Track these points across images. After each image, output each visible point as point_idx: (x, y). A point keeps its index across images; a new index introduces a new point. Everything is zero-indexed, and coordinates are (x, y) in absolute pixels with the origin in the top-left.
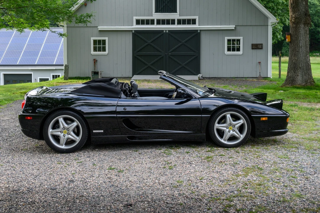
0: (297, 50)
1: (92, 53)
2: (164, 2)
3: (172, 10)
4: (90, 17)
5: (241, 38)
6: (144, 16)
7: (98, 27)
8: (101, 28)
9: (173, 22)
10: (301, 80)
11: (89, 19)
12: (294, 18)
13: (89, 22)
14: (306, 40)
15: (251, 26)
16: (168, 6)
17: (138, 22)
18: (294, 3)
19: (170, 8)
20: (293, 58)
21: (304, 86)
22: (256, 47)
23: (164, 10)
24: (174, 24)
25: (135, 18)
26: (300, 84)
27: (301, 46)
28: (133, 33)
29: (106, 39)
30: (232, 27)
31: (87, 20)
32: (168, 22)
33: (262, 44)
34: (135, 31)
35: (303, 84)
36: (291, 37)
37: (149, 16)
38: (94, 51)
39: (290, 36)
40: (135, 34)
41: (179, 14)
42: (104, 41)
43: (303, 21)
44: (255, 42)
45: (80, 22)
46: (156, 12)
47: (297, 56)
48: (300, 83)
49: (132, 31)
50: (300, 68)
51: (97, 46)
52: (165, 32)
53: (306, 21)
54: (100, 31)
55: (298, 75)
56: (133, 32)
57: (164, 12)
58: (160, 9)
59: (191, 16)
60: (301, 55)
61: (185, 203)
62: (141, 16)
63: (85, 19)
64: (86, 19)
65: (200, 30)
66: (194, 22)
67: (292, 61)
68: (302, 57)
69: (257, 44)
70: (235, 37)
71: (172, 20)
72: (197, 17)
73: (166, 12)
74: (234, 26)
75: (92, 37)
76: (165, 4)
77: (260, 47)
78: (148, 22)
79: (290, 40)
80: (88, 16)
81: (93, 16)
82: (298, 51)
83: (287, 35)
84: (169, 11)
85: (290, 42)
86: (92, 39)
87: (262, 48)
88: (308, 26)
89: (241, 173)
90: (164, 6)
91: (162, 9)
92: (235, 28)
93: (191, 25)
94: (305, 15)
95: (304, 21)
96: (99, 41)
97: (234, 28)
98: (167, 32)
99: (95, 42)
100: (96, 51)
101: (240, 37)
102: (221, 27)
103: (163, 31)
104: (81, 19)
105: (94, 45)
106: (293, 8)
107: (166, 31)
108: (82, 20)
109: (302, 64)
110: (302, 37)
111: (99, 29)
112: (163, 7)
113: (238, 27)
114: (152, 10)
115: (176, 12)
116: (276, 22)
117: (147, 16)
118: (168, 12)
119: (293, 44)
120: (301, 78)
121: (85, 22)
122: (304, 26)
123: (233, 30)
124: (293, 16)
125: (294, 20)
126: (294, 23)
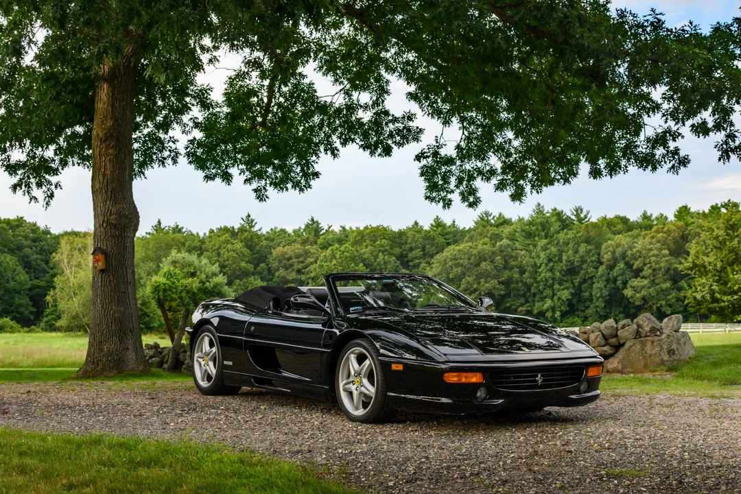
0: (123, 289)
10: (135, 358)
12: (116, 214)
20: (114, 307)
21: (142, 371)
26: (133, 368)
27: (129, 281)
35: (141, 368)
36: (106, 260)
39: (104, 257)
43: (134, 223)
47: (123, 302)
48: (134, 366)
50: (131, 331)
55: (128, 349)
60: (131, 302)
67: (112, 315)
68: (132, 307)
79: (105, 267)
82: (125, 292)
85: (104, 271)
106: (111, 192)
109: (134, 322)
119: (113, 276)
120: (134, 354)
124: (114, 210)
125: (116, 219)
126: (115, 226)
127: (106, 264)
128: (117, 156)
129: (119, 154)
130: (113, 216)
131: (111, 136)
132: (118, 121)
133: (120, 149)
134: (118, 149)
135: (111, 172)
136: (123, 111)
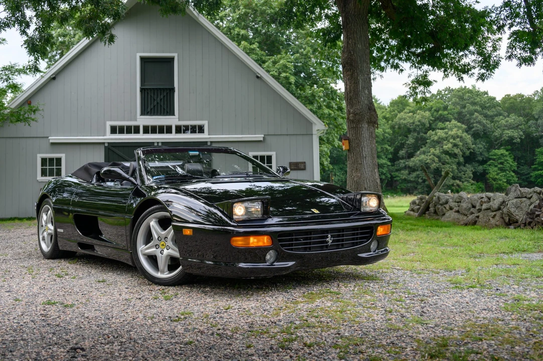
0: (360, 162)
1: (38, 179)
2: (154, 100)
3: (167, 112)
4: (34, 111)
5: (273, 154)
6: (124, 120)
7: (49, 138)
8: (53, 139)
9: (169, 130)
11: (33, 116)
13: (33, 120)
14: (372, 146)
15: (287, 135)
16: (161, 106)
17: (114, 130)
18: (352, 92)
19: (164, 109)
20: (354, 174)
22: (295, 168)
23: (154, 112)
24: (171, 132)
25: (109, 124)
27: (365, 156)
28: (105, 147)
29: (63, 156)
30: (260, 137)
31: (30, 116)
32: (161, 130)
33: (305, 163)
34: (108, 143)
36: (349, 143)
37: (131, 120)
38: (42, 176)
39: (347, 141)
40: (109, 149)
41: (178, 117)
42: (59, 161)
43: (366, 118)
44: (294, 160)
45: (19, 121)
46: (143, 113)
47: (360, 170)
49: (104, 143)
51: (48, 167)
52: (156, 144)
53: (371, 119)
54: (53, 144)
56: (106, 145)
57: (154, 115)
58: (149, 110)
59: (196, 120)
60: (366, 170)
61: (198, 341)
62: (118, 121)
63: (26, 116)
64: (28, 115)
65: (211, 142)
66: (201, 129)
67: (353, 179)
68: (367, 173)
69: (297, 162)
70: (264, 151)
71: (167, 126)
72: (205, 123)
73: (157, 115)
74: (263, 136)
75: (40, 153)
76: (156, 102)
77: (302, 167)
78: (129, 130)
79: (348, 148)
80: (31, 110)
81: (40, 110)
82: (362, 163)
83: (345, 140)
84: (162, 113)
85: (349, 150)
86: (39, 157)
87: (304, 169)
88: (373, 126)
89: (301, 299)
90: (154, 106)
91: (151, 109)
92: (264, 138)
93: (197, 134)
94: (369, 108)
95: (368, 118)
96: (51, 160)
97: (262, 139)
98: (160, 144)
99: (44, 161)
100: (46, 176)
101: (271, 151)
102: (242, 137)
103: (154, 143)
104: (20, 115)
105: (42, 166)
106: (350, 99)
107: (158, 143)
108: (21, 117)
109: (368, 183)
110: (366, 143)
111: (51, 141)
112: (152, 107)
113: (268, 138)
114: (136, 112)
115: (173, 114)
116: (324, 130)
117: (128, 121)
118: (160, 115)
119: (353, 154)
121: (26, 120)
122: (368, 126)
123: (261, 141)
124: (352, 111)
125: (353, 116)
126: (353, 121)
127: (349, 146)
128: (352, 75)
129: (353, 74)
130: (351, 115)
131: (347, 63)
132: (350, 53)
133: (354, 71)
134: (352, 71)
135: (350, 86)
136: (355, 45)
